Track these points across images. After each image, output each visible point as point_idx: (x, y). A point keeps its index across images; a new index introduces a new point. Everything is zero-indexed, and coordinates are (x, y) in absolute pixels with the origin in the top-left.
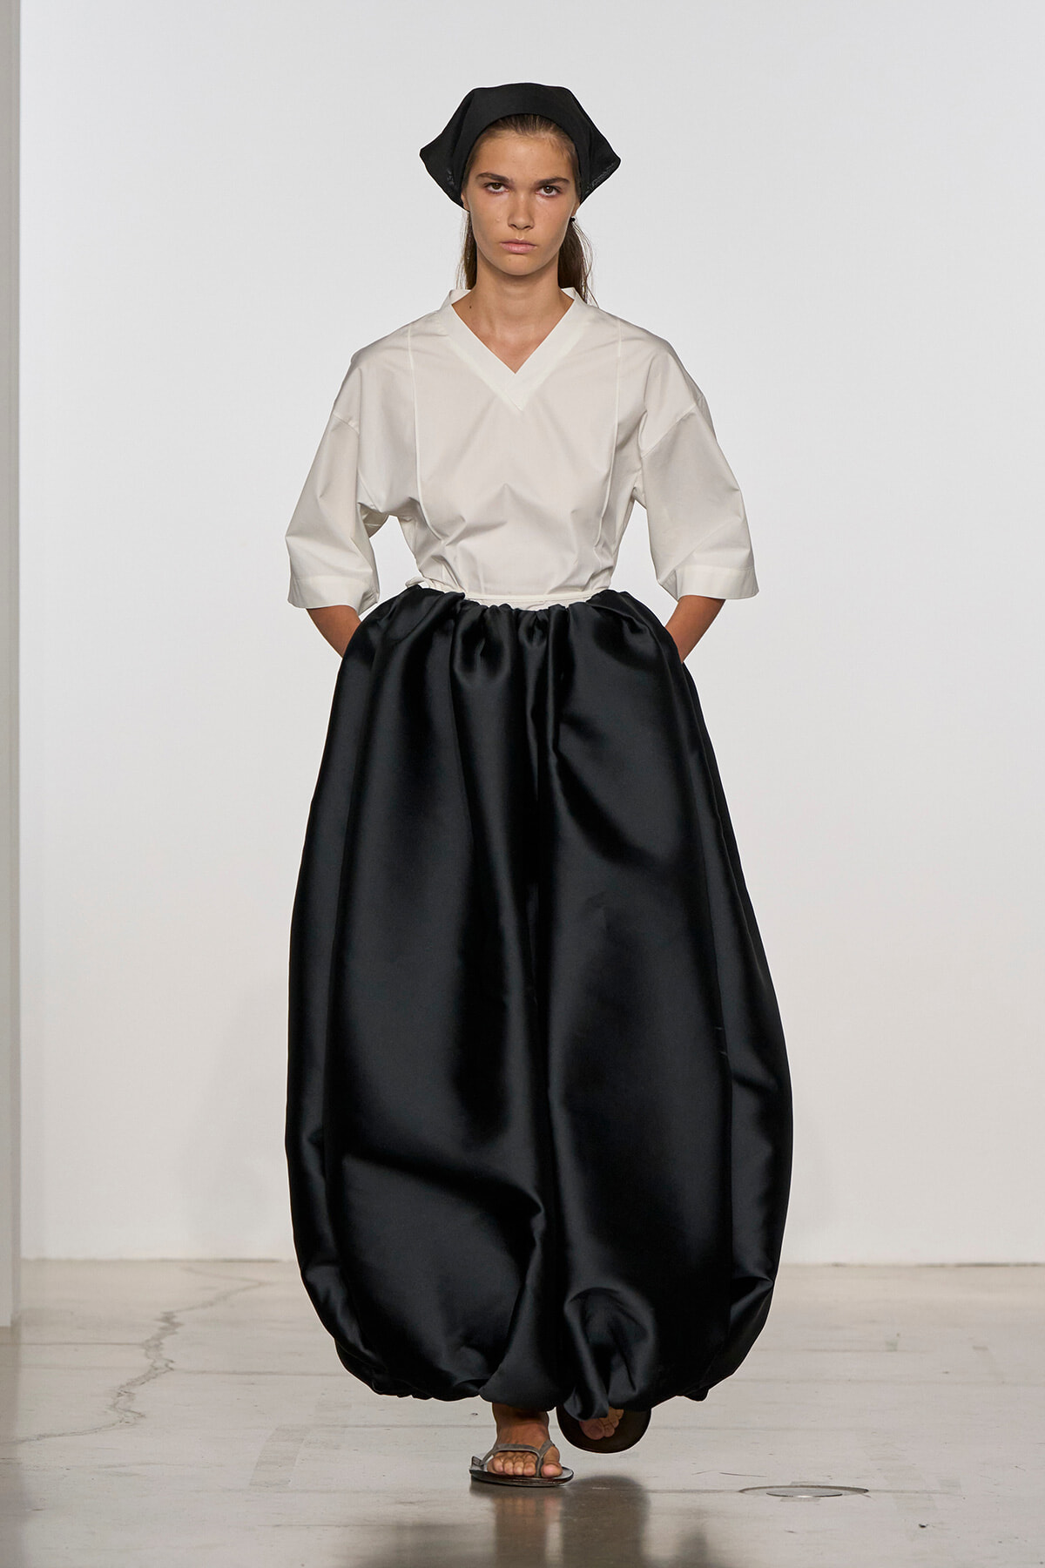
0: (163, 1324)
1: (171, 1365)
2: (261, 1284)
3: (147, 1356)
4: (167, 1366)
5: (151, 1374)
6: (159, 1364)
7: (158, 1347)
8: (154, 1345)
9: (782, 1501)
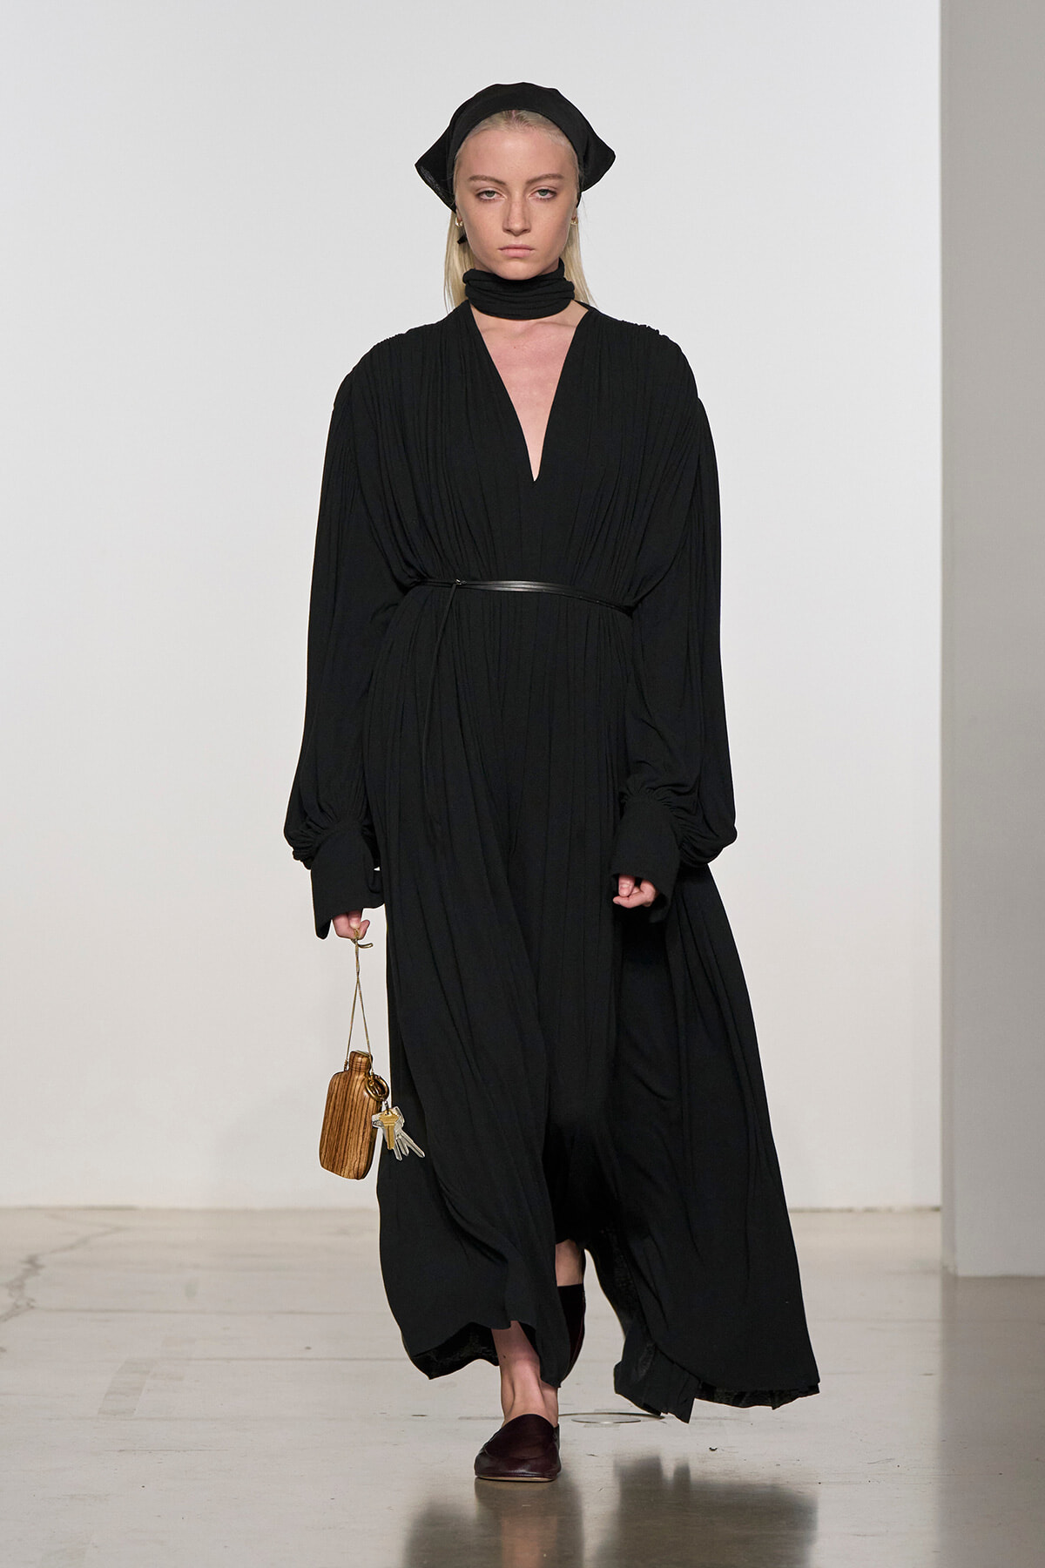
0: (27, 1266)
1: (32, 1304)
2: (118, 1229)
3: (11, 1295)
4: (28, 1304)
5: (15, 1311)
6: (21, 1302)
7: (21, 1287)
8: (17, 1286)
9: (585, 1426)
